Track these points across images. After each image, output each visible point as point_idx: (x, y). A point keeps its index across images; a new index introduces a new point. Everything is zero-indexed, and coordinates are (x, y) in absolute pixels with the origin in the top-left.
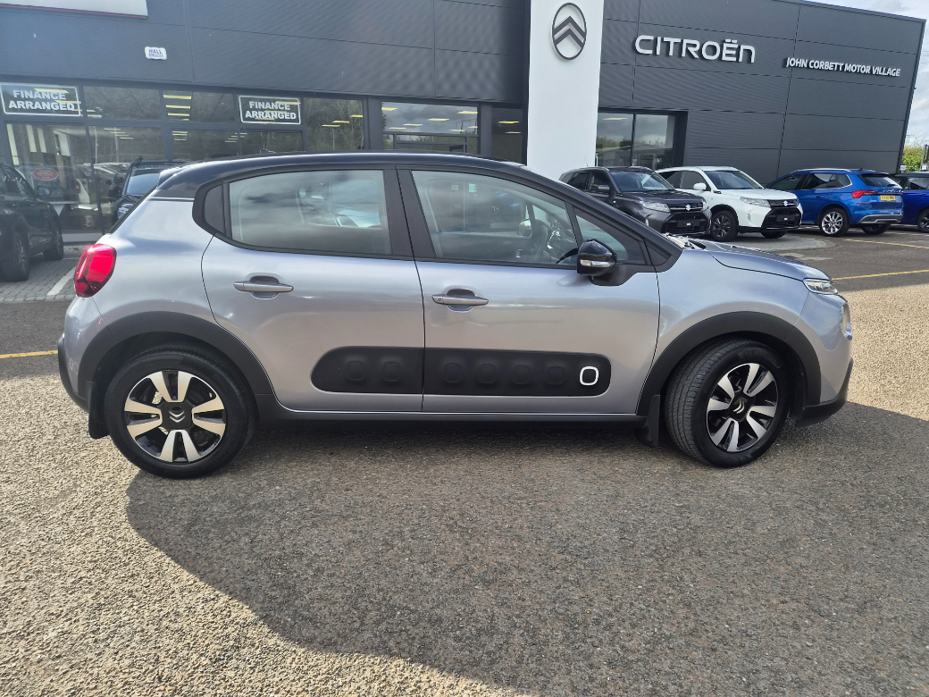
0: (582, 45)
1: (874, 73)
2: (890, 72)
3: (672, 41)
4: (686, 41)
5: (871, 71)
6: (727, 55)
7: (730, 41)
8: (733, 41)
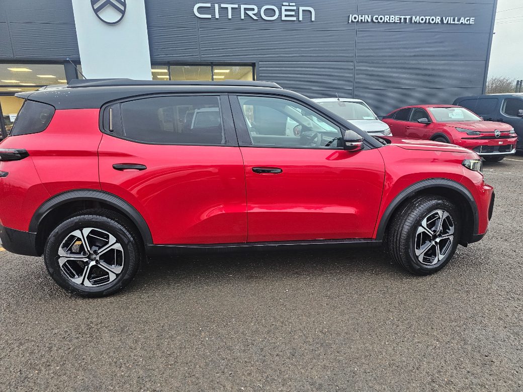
0: (123, 13)
1: (445, 22)
2: (463, 20)
3: (230, 6)
4: (243, 7)
5: (442, 20)
6: (286, 16)
7: (288, 4)
8: (291, 4)
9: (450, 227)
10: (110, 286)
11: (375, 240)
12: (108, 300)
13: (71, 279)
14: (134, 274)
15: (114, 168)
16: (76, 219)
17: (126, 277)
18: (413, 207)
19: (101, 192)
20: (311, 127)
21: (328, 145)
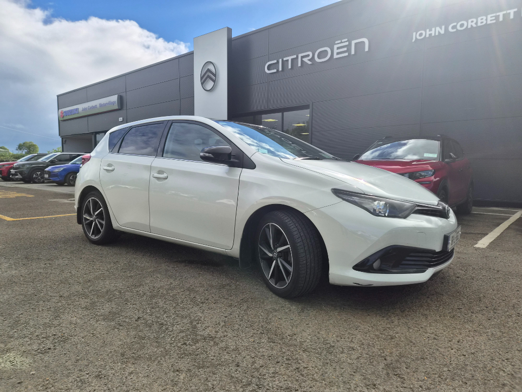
0: (214, 81)
3: (289, 58)
4: (300, 56)
6: (338, 54)
7: (339, 41)
8: (343, 41)
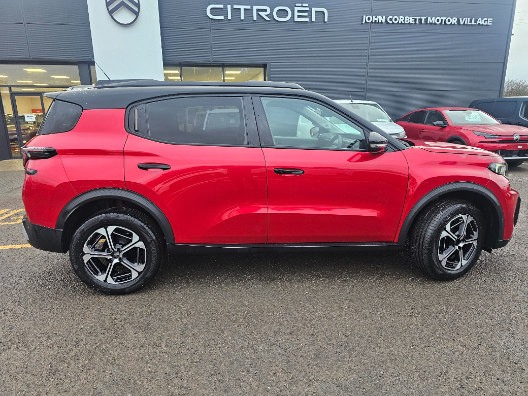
0: (137, 14)
9: (474, 232)
10: (132, 283)
11: (397, 243)
12: (131, 297)
13: (95, 276)
14: (155, 273)
15: (139, 167)
16: (101, 217)
17: (148, 275)
18: (436, 211)
19: (126, 191)
20: (329, 129)
21: (349, 147)
